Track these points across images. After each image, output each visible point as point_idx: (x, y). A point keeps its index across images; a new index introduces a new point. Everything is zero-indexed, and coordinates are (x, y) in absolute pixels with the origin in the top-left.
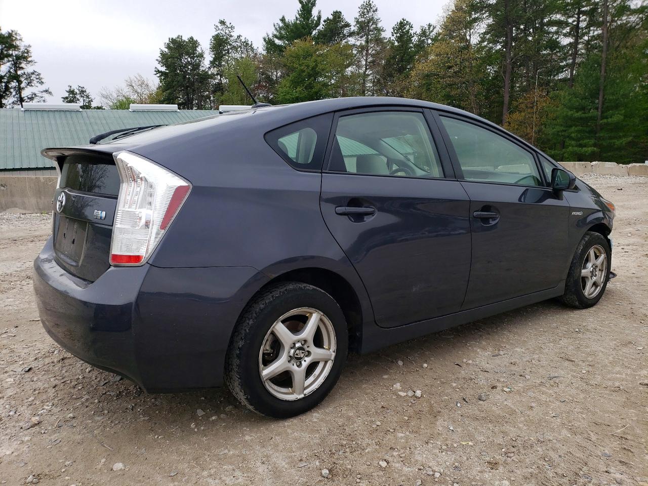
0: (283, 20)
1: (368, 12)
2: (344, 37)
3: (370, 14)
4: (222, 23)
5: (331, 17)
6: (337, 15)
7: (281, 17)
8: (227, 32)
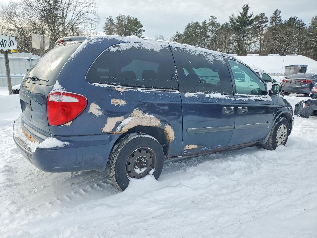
0: (233, 15)
1: (277, 13)
2: (264, 23)
3: (277, 14)
4: (212, 17)
5: (259, 15)
6: (262, 14)
7: (232, 14)
8: (213, 20)
